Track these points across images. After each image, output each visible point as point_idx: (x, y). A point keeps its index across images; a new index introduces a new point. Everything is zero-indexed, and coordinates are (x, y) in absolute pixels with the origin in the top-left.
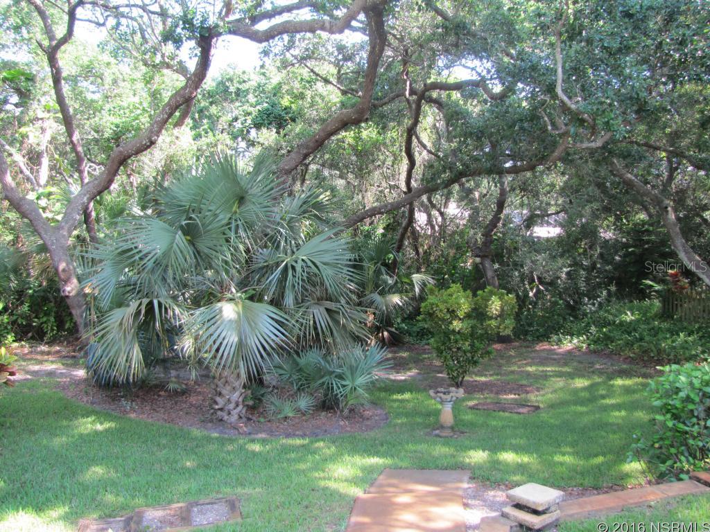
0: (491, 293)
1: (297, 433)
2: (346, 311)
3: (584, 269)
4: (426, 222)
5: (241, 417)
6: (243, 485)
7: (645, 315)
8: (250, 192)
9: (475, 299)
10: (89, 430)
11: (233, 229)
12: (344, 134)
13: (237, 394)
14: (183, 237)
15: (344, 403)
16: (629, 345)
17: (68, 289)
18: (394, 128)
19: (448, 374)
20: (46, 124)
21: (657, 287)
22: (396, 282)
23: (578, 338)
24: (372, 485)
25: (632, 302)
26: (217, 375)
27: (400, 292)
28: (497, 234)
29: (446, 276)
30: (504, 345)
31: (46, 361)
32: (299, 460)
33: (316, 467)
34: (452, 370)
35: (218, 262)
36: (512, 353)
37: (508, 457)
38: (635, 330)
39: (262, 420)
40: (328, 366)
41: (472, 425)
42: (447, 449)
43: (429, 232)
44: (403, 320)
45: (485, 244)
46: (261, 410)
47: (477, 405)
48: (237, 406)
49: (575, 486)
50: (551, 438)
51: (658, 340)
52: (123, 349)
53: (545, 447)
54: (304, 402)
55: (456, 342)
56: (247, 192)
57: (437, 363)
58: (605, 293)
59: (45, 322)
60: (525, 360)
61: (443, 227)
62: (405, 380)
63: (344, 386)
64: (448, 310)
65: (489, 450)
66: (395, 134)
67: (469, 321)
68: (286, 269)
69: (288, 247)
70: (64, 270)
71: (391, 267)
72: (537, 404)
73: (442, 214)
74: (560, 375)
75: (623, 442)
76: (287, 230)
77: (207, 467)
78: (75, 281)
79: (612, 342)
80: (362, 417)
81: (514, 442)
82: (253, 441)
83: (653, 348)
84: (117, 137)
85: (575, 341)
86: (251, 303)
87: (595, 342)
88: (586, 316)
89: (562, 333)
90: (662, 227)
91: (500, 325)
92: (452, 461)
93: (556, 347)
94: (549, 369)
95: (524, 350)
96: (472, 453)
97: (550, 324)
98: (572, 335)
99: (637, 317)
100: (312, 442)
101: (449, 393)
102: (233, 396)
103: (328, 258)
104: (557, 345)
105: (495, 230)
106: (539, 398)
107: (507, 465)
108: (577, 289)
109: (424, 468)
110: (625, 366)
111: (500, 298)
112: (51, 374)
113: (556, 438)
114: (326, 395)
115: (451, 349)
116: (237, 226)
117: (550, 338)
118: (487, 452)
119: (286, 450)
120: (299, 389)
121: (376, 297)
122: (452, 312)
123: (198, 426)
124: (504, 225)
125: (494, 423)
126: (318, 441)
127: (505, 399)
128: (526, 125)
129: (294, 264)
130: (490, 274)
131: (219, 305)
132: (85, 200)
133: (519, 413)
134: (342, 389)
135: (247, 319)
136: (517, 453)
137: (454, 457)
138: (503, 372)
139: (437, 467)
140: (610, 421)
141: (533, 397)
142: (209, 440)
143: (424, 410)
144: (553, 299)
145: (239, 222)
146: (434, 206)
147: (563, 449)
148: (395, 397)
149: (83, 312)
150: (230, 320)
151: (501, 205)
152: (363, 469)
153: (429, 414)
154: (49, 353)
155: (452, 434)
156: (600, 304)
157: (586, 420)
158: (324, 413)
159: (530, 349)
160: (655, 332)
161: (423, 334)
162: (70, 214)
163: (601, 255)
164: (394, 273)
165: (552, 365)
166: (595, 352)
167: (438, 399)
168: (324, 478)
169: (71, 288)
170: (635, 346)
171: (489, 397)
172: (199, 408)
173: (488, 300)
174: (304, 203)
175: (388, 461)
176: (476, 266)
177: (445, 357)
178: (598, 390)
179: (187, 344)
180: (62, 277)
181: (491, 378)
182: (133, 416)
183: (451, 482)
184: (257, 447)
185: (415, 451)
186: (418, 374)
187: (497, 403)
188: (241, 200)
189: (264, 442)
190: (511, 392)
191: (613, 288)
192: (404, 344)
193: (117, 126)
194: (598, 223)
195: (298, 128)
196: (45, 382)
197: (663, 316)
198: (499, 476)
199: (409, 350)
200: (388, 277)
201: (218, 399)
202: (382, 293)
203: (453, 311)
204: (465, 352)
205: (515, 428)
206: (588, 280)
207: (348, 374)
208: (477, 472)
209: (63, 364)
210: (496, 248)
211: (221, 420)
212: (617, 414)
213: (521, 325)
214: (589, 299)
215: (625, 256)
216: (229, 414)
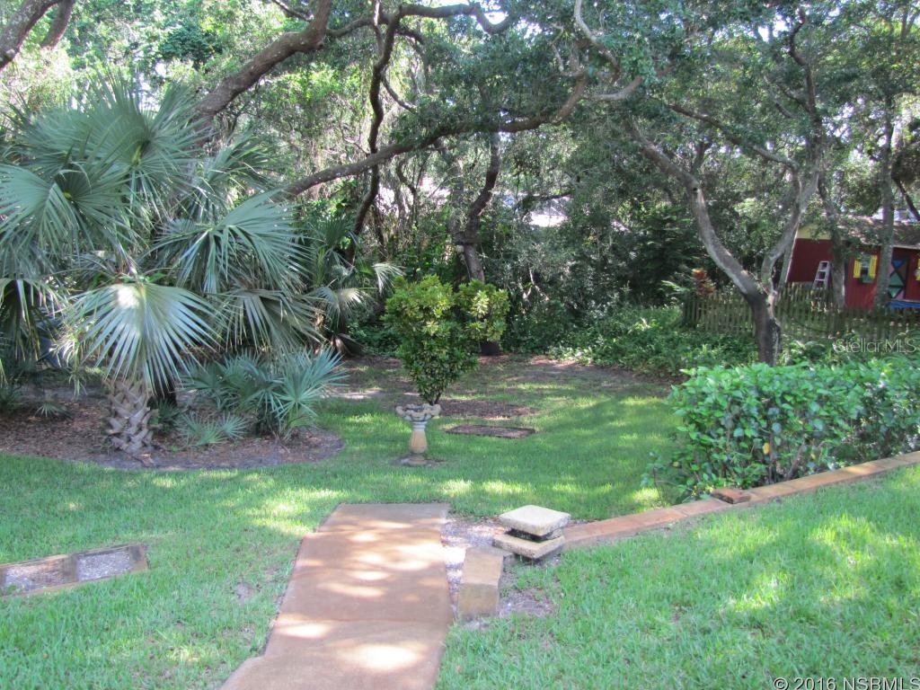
0: (477, 287)
1: (223, 464)
2: (289, 302)
3: (592, 266)
4: (393, 200)
5: (145, 445)
6: (150, 528)
7: (662, 323)
8: (157, 135)
9: (456, 295)
11: (133, 183)
12: (288, 75)
13: (140, 414)
14: (61, 194)
15: (285, 425)
16: (644, 358)
18: (355, 71)
19: (420, 391)
21: (679, 289)
22: (354, 273)
23: (582, 349)
24: (323, 523)
25: (647, 307)
26: (111, 388)
27: (358, 285)
28: (485, 216)
29: (418, 270)
30: (490, 359)
32: (227, 496)
33: (248, 504)
34: (425, 386)
35: (111, 231)
36: (500, 368)
37: (497, 487)
38: (651, 341)
39: (175, 449)
40: (263, 375)
41: (450, 452)
42: (420, 480)
43: (397, 214)
44: (362, 325)
45: (469, 227)
46: (173, 436)
47: (456, 428)
48: (140, 429)
49: (579, 518)
50: (549, 466)
51: (678, 353)
53: (541, 476)
54: (231, 425)
55: (431, 349)
56: (154, 134)
57: (405, 379)
58: (616, 295)
60: (516, 376)
61: (415, 209)
62: (363, 400)
63: (285, 402)
64: (421, 307)
65: (473, 480)
66: (357, 79)
67: (448, 323)
68: (206, 243)
69: (211, 214)
71: (348, 255)
72: (531, 427)
73: (414, 191)
74: (559, 393)
75: (636, 469)
76: (208, 189)
77: (99, 508)
79: (623, 355)
80: (308, 443)
81: (503, 470)
82: (162, 475)
83: (671, 362)
85: (579, 354)
86: (158, 286)
87: (603, 355)
88: (593, 323)
89: (563, 345)
90: (686, 217)
91: (487, 328)
92: (426, 493)
93: (554, 361)
94: (546, 387)
95: (515, 364)
96: (451, 483)
97: (548, 332)
98: (575, 347)
99: (654, 325)
100: (242, 475)
101: (421, 410)
102: (135, 416)
103: (264, 229)
104: (557, 358)
105: (483, 210)
106: (535, 420)
107: (496, 496)
108: (583, 289)
109: (389, 502)
110: (637, 384)
111: (487, 293)
113: (555, 466)
114: (261, 416)
115: (423, 359)
116: (139, 180)
117: (548, 350)
118: (469, 482)
119: (207, 484)
120: (224, 408)
121: (327, 290)
122: (426, 310)
123: (85, 459)
124: (495, 204)
125: (479, 449)
126: (251, 472)
127: (490, 421)
128: (530, 67)
129: (219, 235)
130: (474, 267)
131: (114, 287)
133: (510, 438)
134: (282, 407)
135: (151, 308)
136: (508, 483)
137: (429, 488)
138: (488, 390)
139: (407, 501)
140: (620, 446)
141: (525, 420)
142: (101, 475)
143: (388, 436)
144: (553, 302)
145: (141, 175)
146: (403, 180)
147: (563, 478)
148: (351, 420)
150: (129, 309)
151: (491, 178)
152: (312, 504)
153: (394, 440)
155: (425, 462)
156: (610, 309)
157: (590, 444)
158: (258, 440)
159: (522, 364)
160: (673, 343)
161: (388, 342)
163: (614, 248)
164: (351, 261)
165: (550, 382)
166: (602, 367)
167: (408, 418)
168: (261, 516)
170: (650, 361)
171: (473, 419)
172: (87, 436)
173: (473, 296)
174: (234, 154)
175: (344, 494)
176: (457, 257)
177: (417, 369)
178: (605, 411)
179: (67, 345)
181: (474, 397)
183: (425, 517)
184: (168, 483)
185: (378, 483)
186: (381, 391)
187: (482, 426)
188: (145, 145)
189: (177, 475)
190: (499, 415)
191: (627, 290)
192: (362, 356)
194: (610, 209)
195: (225, 61)
197: (684, 324)
198: (485, 509)
199: (370, 362)
200: (343, 268)
201: (113, 421)
202: (335, 288)
203: (428, 310)
204: (441, 362)
205: (504, 455)
206: (596, 279)
207: (291, 387)
208: (459, 506)
210: (483, 235)
211: (118, 449)
212: (628, 437)
213: (512, 334)
214: (597, 303)
215: (642, 250)
216: (129, 440)
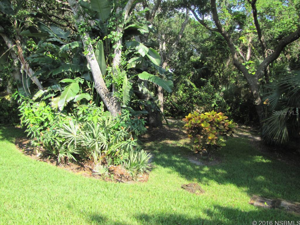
10: (260, 161)
17: (256, 102)
20: (249, 35)
31: (245, 131)
52: (280, 128)
59: (245, 116)
70: (255, 94)
78: (259, 99)
84: (280, 37)
112: (246, 137)
132: (266, 64)
149: (262, 113)
154: (246, 129)
162: (259, 70)
169: (258, 102)
180: (254, 97)
182: (279, 160)
193: (281, 32)
196: (244, 139)
209: (251, 134)
